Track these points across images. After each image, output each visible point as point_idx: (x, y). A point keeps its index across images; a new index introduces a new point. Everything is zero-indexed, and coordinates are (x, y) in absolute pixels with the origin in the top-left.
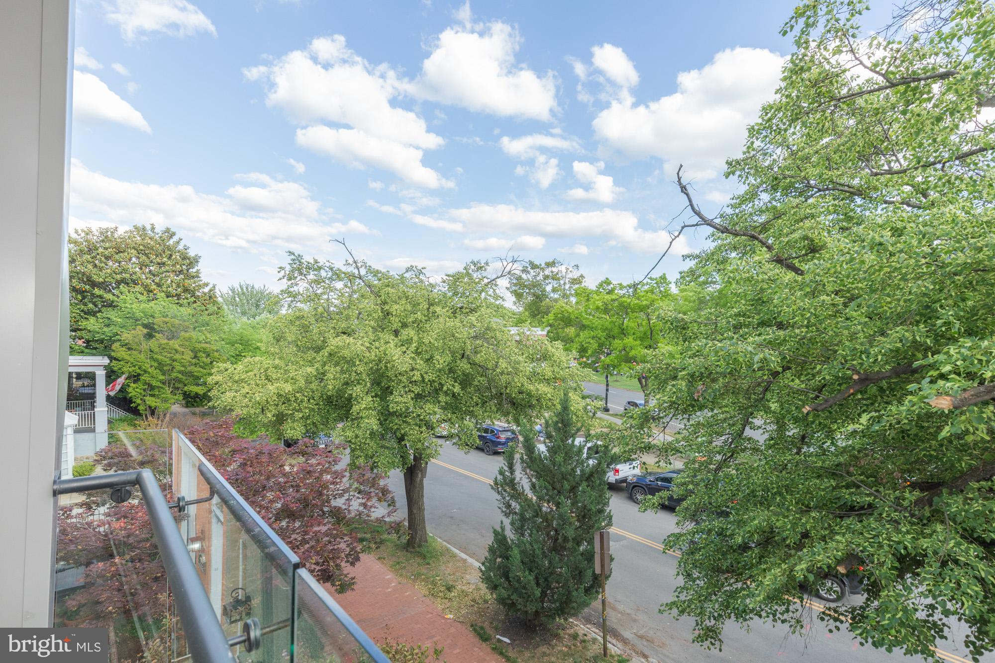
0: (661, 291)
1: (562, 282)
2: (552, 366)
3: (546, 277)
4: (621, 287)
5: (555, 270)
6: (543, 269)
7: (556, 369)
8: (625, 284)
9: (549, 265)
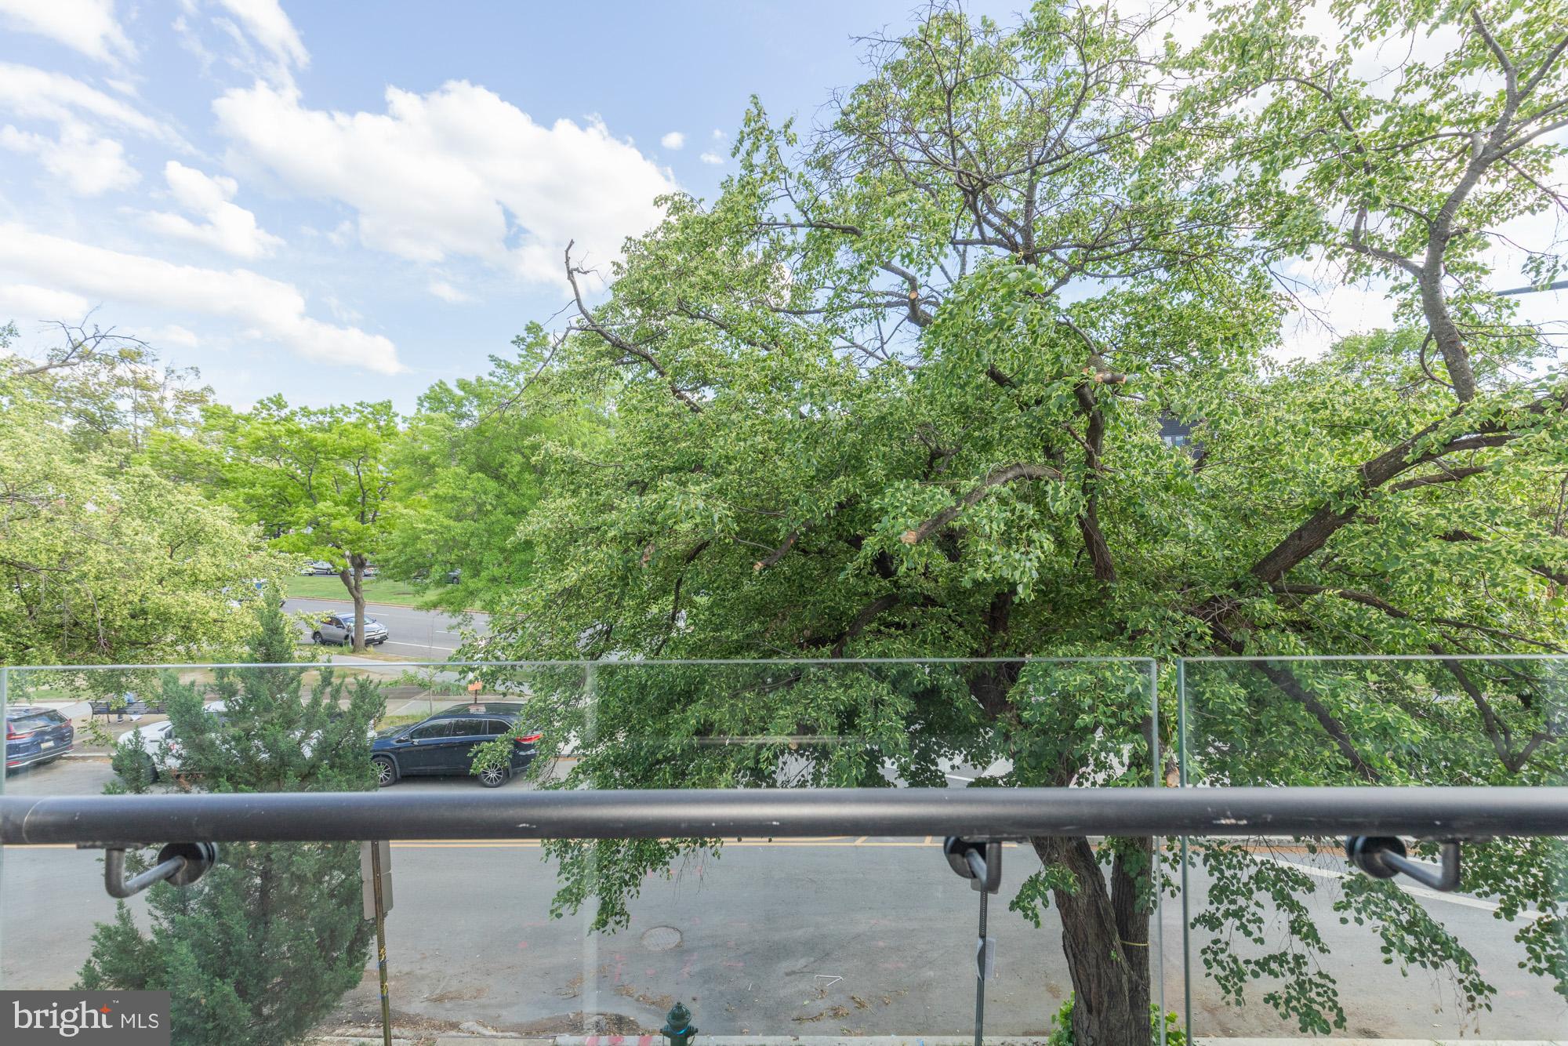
0: (379, 428)
1: (156, 396)
2: (214, 555)
3: (120, 382)
4: (306, 412)
5: (141, 369)
6: (112, 365)
7: (223, 560)
8: (313, 408)
9: (126, 356)
